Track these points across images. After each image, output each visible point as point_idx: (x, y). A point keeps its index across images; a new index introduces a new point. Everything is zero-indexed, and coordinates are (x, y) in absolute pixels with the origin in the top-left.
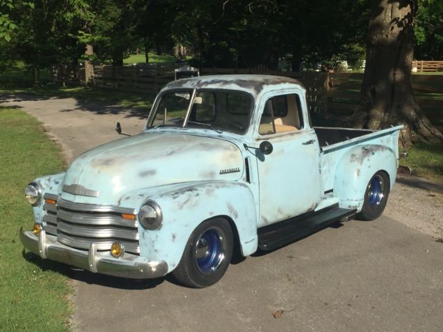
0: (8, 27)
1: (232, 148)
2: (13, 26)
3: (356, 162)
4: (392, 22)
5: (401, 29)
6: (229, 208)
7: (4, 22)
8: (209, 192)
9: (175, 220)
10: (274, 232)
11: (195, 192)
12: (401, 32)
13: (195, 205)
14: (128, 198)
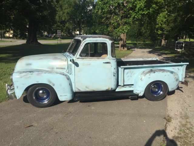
1: (65, 60)
3: (143, 75)
6: (49, 81)
8: (38, 74)
11: (31, 73)
13: (29, 77)
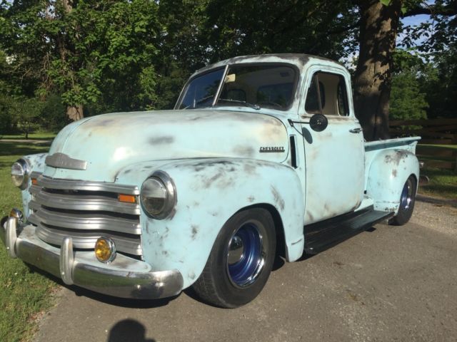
0: (95, 92)
1: (275, 122)
2: (99, 92)
3: (392, 163)
4: (375, 76)
5: (383, 81)
6: (275, 195)
7: (93, 89)
8: (248, 169)
9: (197, 204)
10: (317, 232)
11: (229, 167)
12: (382, 83)
14: (127, 172)
